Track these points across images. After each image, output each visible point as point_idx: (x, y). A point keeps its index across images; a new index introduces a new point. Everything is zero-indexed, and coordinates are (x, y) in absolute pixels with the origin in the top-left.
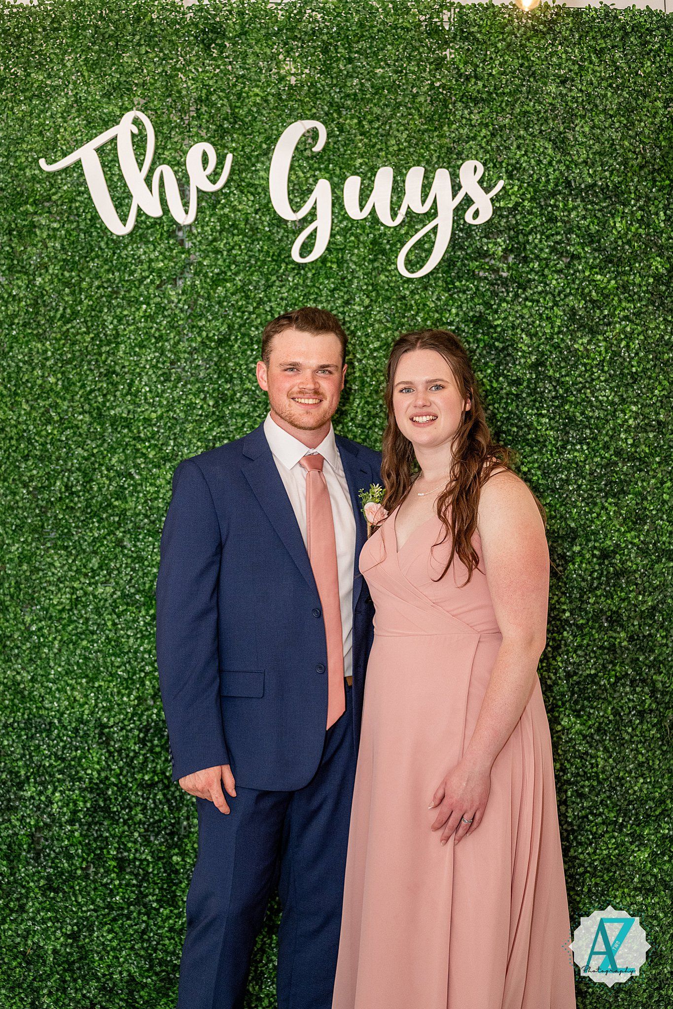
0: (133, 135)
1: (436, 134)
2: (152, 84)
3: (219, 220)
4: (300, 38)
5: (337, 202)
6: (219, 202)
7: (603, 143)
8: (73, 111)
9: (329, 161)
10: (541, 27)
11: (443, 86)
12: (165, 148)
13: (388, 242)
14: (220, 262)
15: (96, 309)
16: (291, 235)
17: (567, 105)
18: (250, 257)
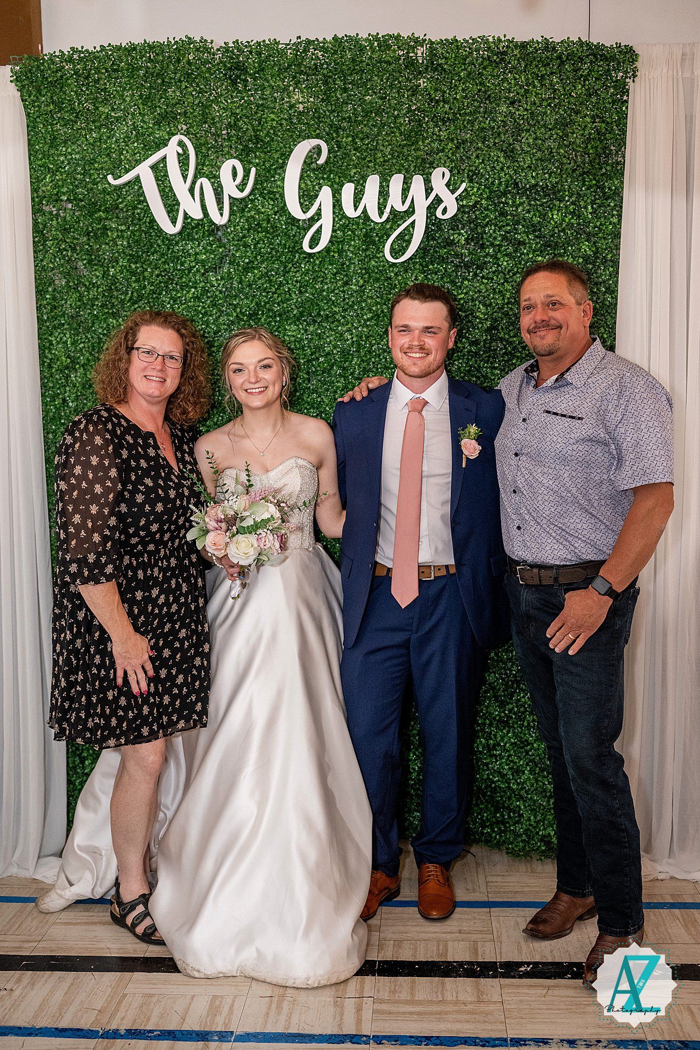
0: (178, 154)
1: (413, 147)
2: (191, 113)
3: (247, 221)
4: (306, 73)
5: (337, 204)
6: (247, 206)
7: (544, 151)
8: (133, 136)
9: (331, 171)
10: (495, 57)
11: (418, 109)
12: (203, 165)
13: (377, 235)
14: (248, 254)
15: (157, 293)
16: (302, 231)
17: (515, 121)
18: (272, 249)
